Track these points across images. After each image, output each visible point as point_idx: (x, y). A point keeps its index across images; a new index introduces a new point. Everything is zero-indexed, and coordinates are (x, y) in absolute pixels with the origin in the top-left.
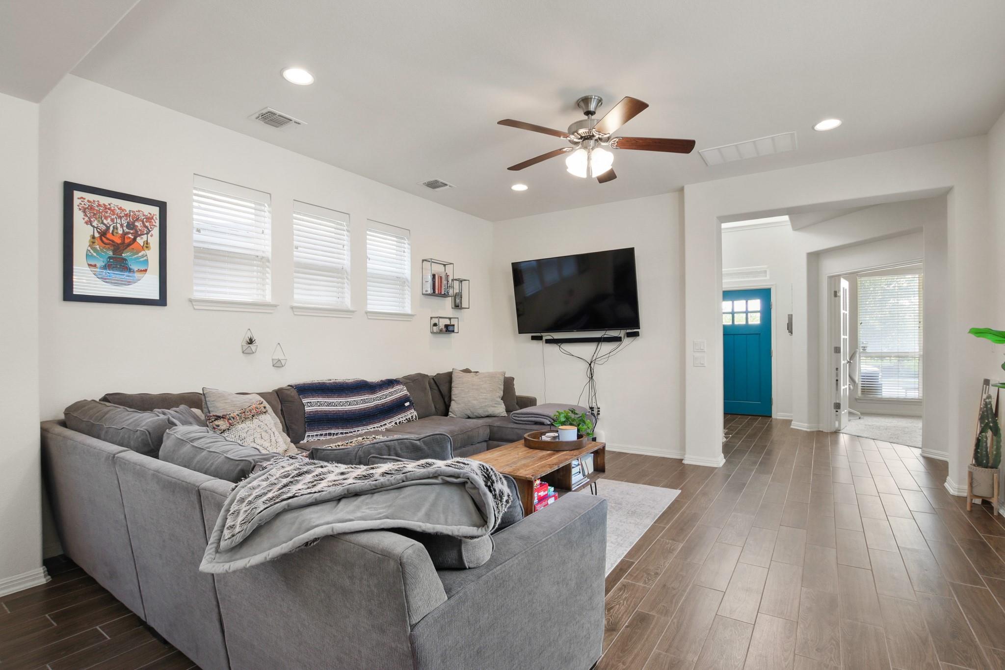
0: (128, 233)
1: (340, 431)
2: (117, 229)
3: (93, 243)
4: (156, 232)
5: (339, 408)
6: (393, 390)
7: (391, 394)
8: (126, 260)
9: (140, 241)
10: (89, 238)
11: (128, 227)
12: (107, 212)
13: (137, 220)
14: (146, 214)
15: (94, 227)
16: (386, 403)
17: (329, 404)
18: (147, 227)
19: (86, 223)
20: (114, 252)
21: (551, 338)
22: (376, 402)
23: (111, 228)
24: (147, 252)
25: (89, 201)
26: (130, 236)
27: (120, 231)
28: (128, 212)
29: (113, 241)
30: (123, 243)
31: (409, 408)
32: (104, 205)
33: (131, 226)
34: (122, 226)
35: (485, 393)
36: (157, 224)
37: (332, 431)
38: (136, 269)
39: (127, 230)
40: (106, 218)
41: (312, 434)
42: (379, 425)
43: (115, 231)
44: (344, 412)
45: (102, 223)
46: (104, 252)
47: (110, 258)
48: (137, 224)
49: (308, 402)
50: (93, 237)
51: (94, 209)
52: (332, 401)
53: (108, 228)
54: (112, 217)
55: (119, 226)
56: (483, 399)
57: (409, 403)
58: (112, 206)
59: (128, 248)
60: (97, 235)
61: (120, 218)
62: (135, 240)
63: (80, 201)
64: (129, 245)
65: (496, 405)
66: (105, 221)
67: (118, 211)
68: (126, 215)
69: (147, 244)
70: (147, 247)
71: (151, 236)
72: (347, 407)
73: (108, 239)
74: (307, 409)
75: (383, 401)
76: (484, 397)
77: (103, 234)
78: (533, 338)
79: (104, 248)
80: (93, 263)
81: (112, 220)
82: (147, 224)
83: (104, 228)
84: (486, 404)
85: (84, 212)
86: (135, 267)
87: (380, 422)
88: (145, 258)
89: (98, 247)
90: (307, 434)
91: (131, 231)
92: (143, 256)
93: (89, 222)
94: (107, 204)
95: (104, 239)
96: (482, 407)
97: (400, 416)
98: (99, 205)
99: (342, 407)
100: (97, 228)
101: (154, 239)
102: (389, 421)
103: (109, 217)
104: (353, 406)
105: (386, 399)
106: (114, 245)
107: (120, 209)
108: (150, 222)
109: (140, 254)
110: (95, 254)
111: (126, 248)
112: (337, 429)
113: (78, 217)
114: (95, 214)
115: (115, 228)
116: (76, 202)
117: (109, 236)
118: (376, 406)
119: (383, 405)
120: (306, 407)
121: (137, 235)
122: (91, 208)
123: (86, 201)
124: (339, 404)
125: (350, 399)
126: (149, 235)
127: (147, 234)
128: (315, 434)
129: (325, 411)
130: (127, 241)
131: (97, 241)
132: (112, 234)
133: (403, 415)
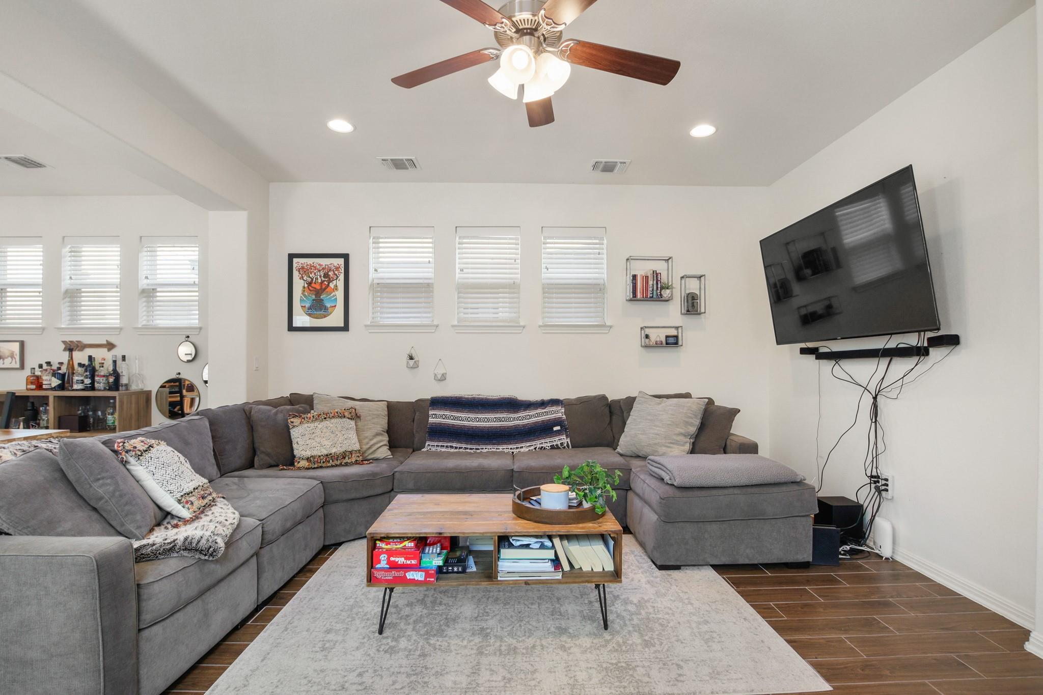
0: (325, 281)
1: (464, 446)
2: (318, 279)
3: (304, 291)
4: (342, 277)
5: (466, 423)
6: (544, 411)
7: (538, 415)
8: (323, 300)
9: (332, 285)
10: (302, 288)
11: (324, 277)
12: (311, 269)
13: (330, 270)
14: (335, 265)
15: (304, 280)
16: (528, 424)
17: (455, 418)
18: (336, 275)
19: (300, 279)
20: (316, 295)
21: (828, 350)
22: (517, 422)
23: (314, 279)
24: (336, 293)
25: (302, 264)
26: (325, 283)
27: (319, 281)
28: (324, 266)
29: (315, 288)
30: (321, 289)
31: (558, 433)
32: (310, 264)
33: (326, 275)
34: (320, 276)
35: (659, 427)
36: (343, 271)
37: (454, 445)
38: (329, 306)
39: (324, 279)
40: (311, 273)
41: (433, 444)
42: (515, 447)
43: (317, 281)
44: (470, 427)
45: (309, 277)
46: (310, 296)
47: (313, 300)
48: (329, 273)
49: (434, 414)
50: (304, 287)
51: (305, 268)
52: (459, 415)
53: (312, 279)
54: (315, 271)
55: (318, 277)
56: (653, 434)
57: (559, 427)
58: (315, 263)
59: (325, 292)
60: (306, 285)
61: (320, 271)
62: (328, 285)
63: (296, 265)
64: (325, 289)
65: (672, 445)
66: (311, 276)
67: (318, 267)
68: (323, 269)
69: (336, 287)
70: (336, 289)
71: (339, 280)
72: (475, 423)
73: (312, 287)
74: (431, 420)
75: (525, 422)
76: (656, 431)
77: (310, 284)
78: (803, 351)
79: (310, 293)
80: (304, 305)
81: (315, 274)
82: (336, 272)
83: (309, 280)
84: (656, 441)
85: (299, 271)
86: (328, 305)
87: (517, 443)
88: (335, 297)
89: (306, 293)
90: (427, 444)
91: (326, 279)
92: (334, 296)
93: (302, 278)
94: (312, 263)
95: (310, 287)
96: (650, 444)
97: (543, 441)
98: (307, 265)
99: (469, 423)
100: (306, 281)
101: (340, 283)
102: (528, 445)
103: (313, 272)
104: (483, 423)
105: (530, 420)
106: (316, 291)
107: (320, 265)
108: (338, 270)
109: (332, 295)
110: (305, 299)
111: (323, 292)
112: (460, 443)
113: (296, 274)
114: (305, 272)
115: (317, 279)
116: (295, 265)
117: (313, 285)
118: (516, 426)
119: (524, 426)
120: (430, 418)
121: (329, 281)
122: (303, 268)
123: (300, 264)
124: (467, 419)
125: (480, 416)
126: (337, 280)
127: (336, 279)
128: (436, 444)
129: (448, 424)
130: (324, 287)
131: (307, 290)
132: (315, 283)
133: (548, 440)
